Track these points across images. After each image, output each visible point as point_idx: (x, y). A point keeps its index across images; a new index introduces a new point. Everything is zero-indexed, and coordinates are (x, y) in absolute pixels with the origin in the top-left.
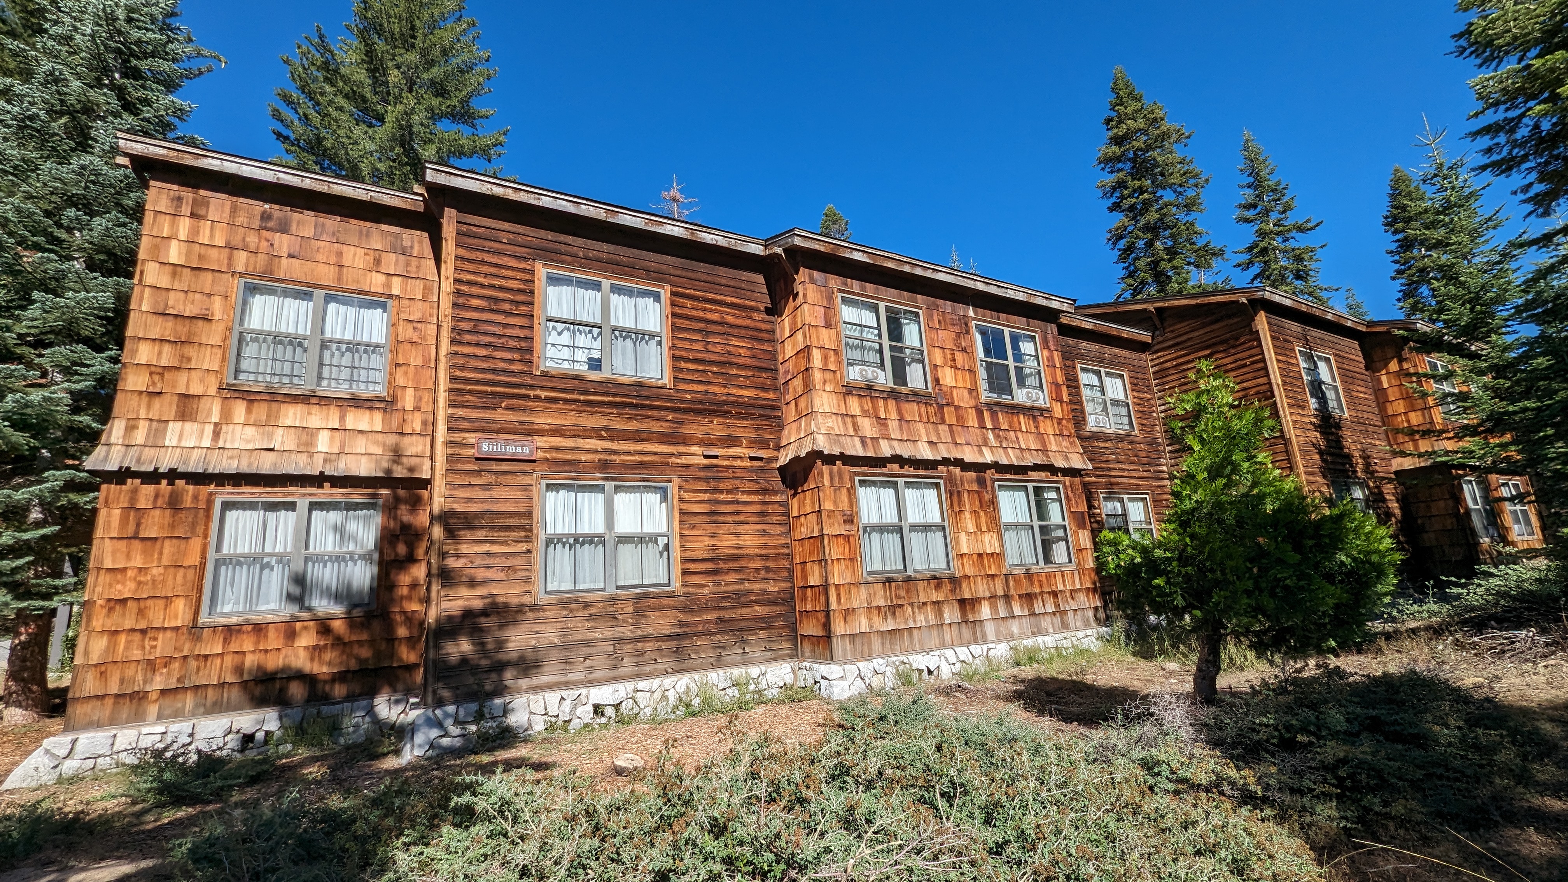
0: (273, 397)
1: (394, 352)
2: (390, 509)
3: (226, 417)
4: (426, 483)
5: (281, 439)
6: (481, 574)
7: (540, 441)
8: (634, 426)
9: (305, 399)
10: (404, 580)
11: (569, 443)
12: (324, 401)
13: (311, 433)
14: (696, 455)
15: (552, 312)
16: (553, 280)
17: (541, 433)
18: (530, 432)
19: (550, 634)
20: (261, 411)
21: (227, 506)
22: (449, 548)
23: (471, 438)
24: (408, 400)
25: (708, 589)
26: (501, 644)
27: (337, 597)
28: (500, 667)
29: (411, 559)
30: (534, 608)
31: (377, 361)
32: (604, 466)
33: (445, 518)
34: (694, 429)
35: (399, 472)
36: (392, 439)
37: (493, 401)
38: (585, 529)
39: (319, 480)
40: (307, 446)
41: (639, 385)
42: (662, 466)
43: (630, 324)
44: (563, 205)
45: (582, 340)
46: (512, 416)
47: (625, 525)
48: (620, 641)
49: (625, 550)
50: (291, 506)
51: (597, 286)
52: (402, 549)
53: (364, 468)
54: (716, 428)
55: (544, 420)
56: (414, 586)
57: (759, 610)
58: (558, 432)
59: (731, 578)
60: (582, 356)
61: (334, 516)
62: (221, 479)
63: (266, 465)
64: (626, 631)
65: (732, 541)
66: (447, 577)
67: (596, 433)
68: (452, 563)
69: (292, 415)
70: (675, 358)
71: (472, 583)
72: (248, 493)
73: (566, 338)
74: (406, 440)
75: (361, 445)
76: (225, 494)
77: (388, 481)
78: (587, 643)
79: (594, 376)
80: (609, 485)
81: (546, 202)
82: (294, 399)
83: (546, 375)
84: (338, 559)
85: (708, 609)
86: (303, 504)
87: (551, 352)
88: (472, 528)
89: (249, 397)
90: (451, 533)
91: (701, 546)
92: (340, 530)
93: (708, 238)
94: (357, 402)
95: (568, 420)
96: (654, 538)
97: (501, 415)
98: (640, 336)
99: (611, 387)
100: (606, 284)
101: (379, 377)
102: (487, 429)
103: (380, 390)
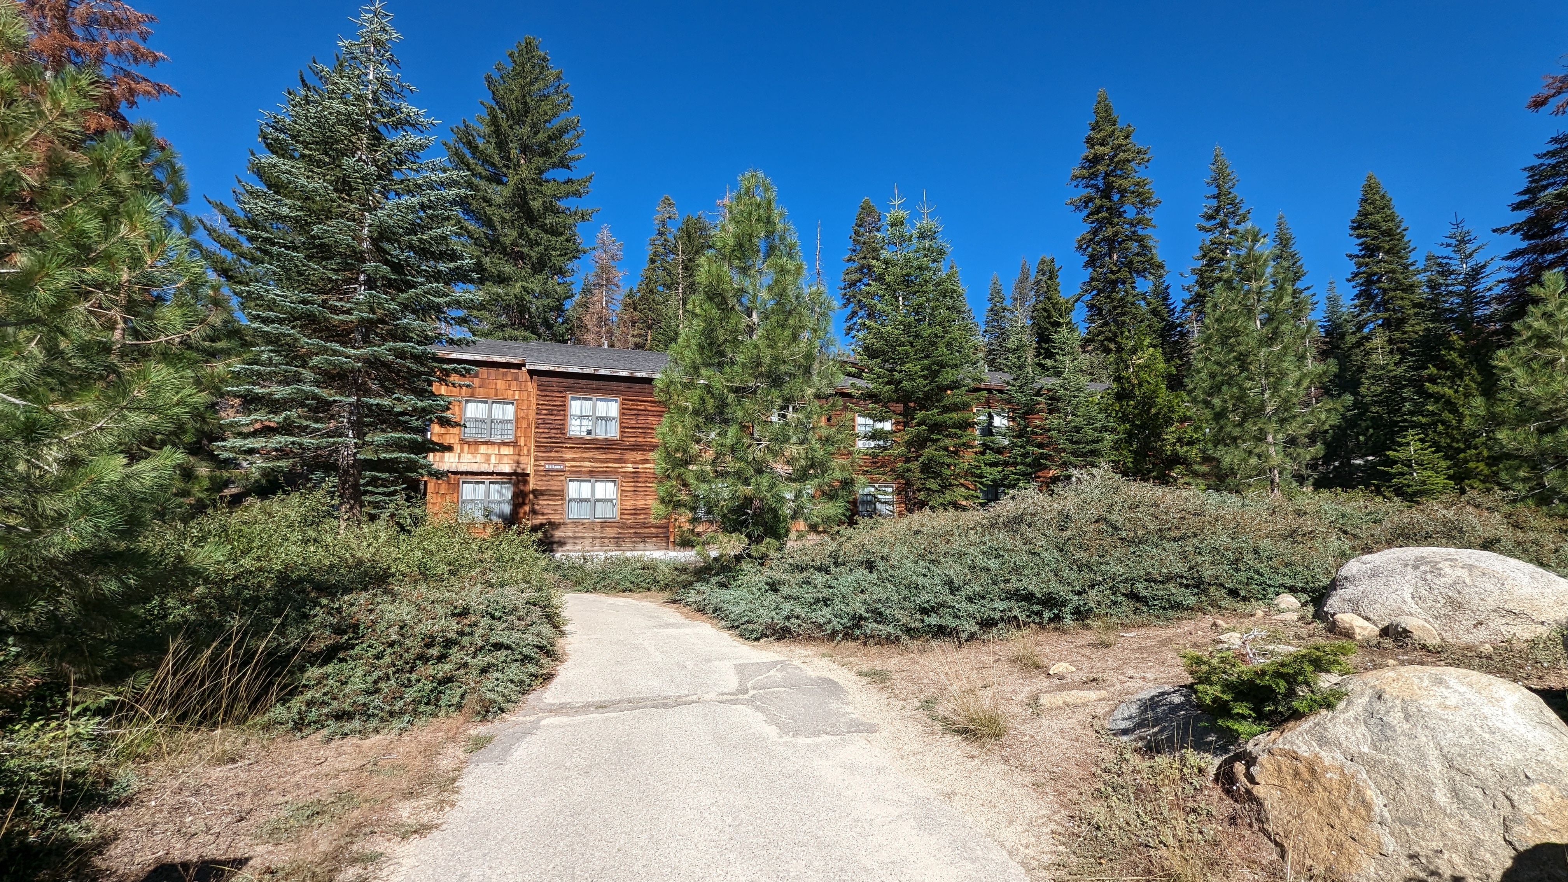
0: (477, 443)
1: (517, 422)
2: (516, 485)
3: (462, 451)
4: (528, 475)
5: (479, 458)
6: (546, 511)
7: (567, 464)
8: (604, 456)
9: (486, 443)
10: (522, 511)
11: (578, 464)
12: (493, 443)
13: (488, 456)
14: (629, 468)
15: (573, 413)
16: (573, 399)
17: (568, 460)
18: (563, 460)
19: (569, 533)
20: (473, 447)
21: (464, 482)
22: (535, 502)
23: (542, 463)
24: (522, 442)
25: (631, 520)
26: (552, 536)
27: (499, 516)
28: (552, 543)
29: (524, 504)
30: (564, 524)
31: (510, 426)
32: (591, 473)
33: (534, 492)
34: (630, 456)
35: (519, 471)
36: (516, 457)
37: (549, 449)
38: (584, 496)
39: (492, 474)
40: (488, 461)
41: (607, 440)
42: (615, 472)
43: (604, 415)
44: (577, 370)
45: (585, 422)
46: (557, 455)
47: (599, 495)
48: (595, 537)
49: (599, 505)
50: (483, 483)
51: (590, 399)
52: (521, 500)
53: (507, 469)
54: (639, 456)
55: (568, 456)
56: (525, 513)
57: (653, 530)
58: (574, 460)
59: (642, 516)
60: (584, 429)
61: (497, 486)
62: (462, 473)
63: (475, 468)
64: (597, 534)
65: (643, 502)
66: (534, 512)
67: (589, 460)
68: (537, 507)
69: (483, 449)
70: (622, 427)
71: (543, 514)
72: (469, 478)
73: (578, 422)
74: (522, 458)
75: (506, 460)
76: (463, 478)
77: (515, 474)
78: (583, 537)
79: (589, 437)
80: (593, 480)
81: (570, 370)
82: (483, 443)
83: (570, 438)
84: (500, 502)
85: (631, 528)
86: (487, 482)
87: (573, 428)
88: (543, 495)
89: (469, 443)
90: (536, 497)
91: (629, 504)
92: (499, 492)
93: (638, 375)
94: (504, 443)
95: (578, 455)
96: (611, 501)
97: (553, 454)
98: (607, 419)
99: (595, 441)
100: (594, 398)
101: (511, 432)
102: (548, 460)
103: (511, 438)
